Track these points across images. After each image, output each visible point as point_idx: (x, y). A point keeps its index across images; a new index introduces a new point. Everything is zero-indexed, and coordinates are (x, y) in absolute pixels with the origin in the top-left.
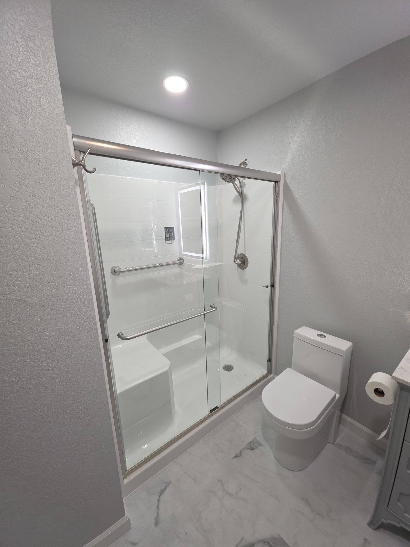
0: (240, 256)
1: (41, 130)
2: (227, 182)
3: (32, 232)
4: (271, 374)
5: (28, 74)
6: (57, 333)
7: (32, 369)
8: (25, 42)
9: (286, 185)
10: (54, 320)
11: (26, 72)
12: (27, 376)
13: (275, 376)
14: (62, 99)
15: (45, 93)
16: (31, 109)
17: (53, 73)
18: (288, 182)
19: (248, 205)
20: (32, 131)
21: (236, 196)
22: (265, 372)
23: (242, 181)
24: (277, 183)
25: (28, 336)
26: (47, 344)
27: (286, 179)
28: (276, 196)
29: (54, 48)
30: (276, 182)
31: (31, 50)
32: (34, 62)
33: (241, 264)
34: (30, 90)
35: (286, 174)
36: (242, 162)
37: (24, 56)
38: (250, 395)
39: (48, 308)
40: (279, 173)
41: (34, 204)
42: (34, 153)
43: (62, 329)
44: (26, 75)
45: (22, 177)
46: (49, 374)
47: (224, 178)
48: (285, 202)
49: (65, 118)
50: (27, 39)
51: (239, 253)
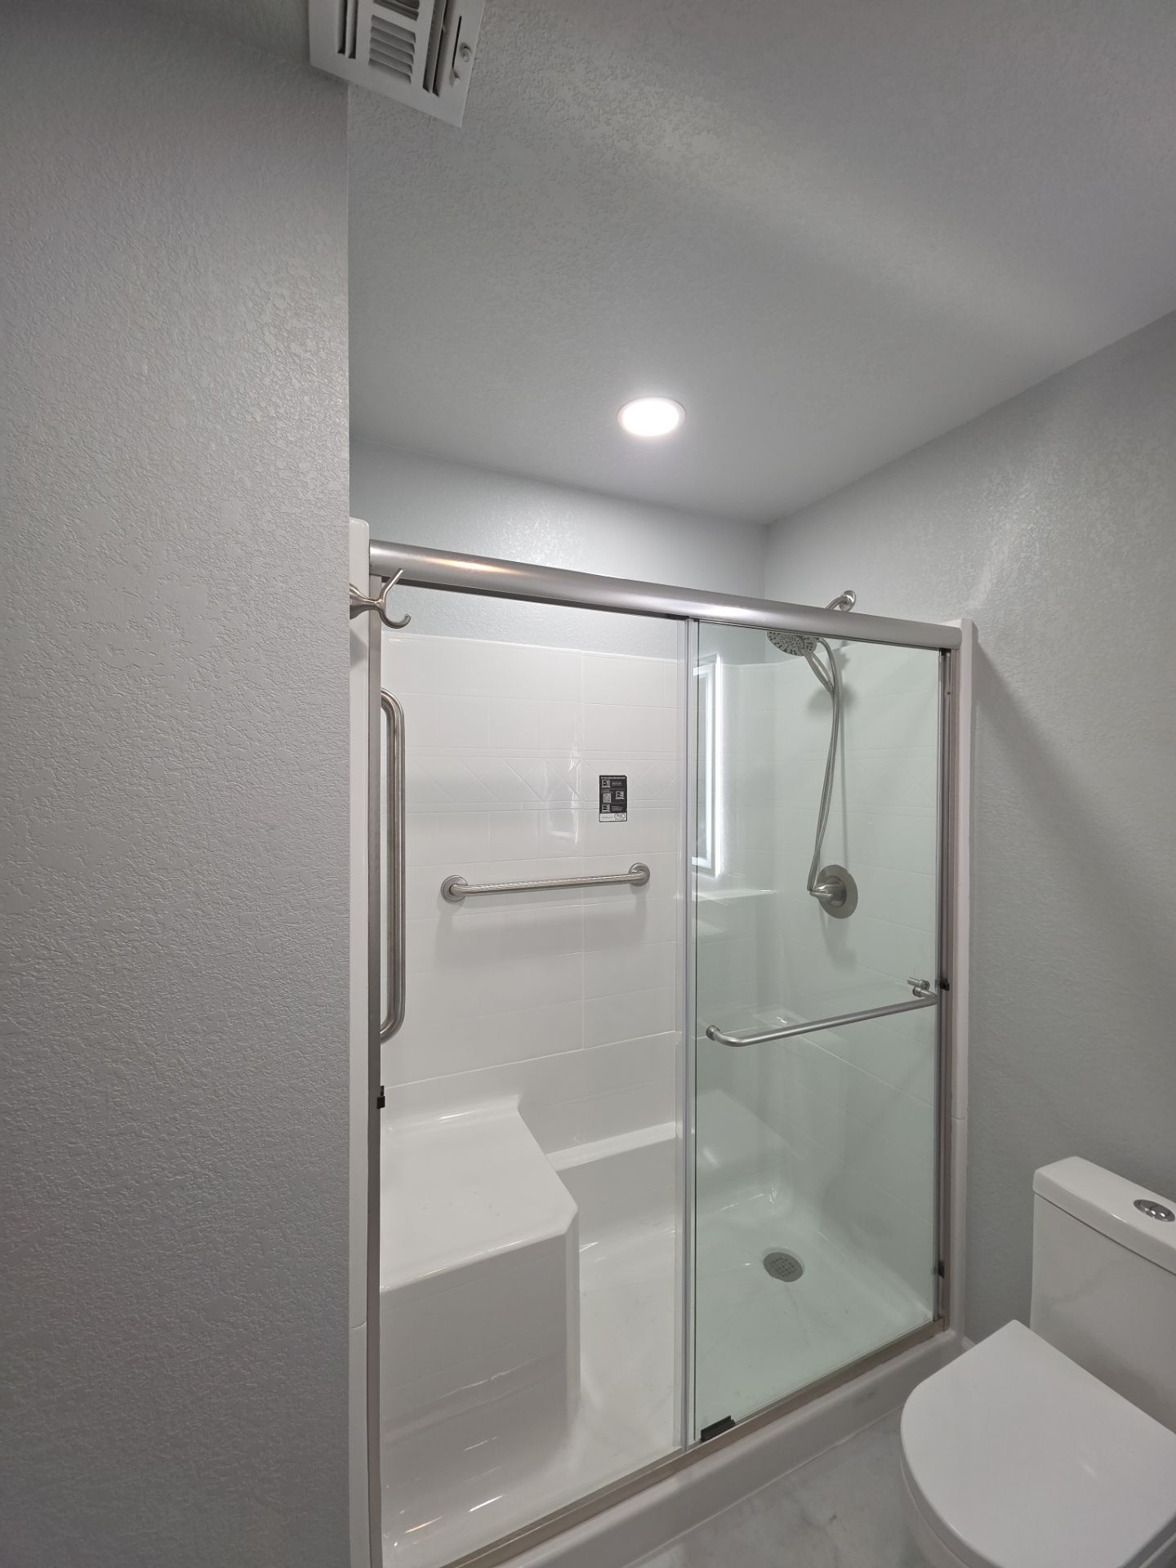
0: (828, 874)
1: (289, 529)
2: (791, 653)
3: (225, 770)
4: (948, 1325)
5: (282, 411)
6: (237, 1062)
7: (152, 1163)
8: (283, 344)
9: (980, 659)
10: (237, 1019)
11: (277, 406)
12: (133, 1182)
13: (965, 1341)
14: (348, 459)
15: (310, 449)
16: (274, 484)
17: (336, 406)
18: (989, 649)
19: (853, 719)
20: (270, 532)
21: (820, 693)
22: (922, 1312)
23: (838, 649)
24: (948, 655)
25: (161, 1059)
26: (204, 1090)
27: (980, 641)
28: (949, 693)
29: (347, 354)
30: (944, 651)
31: (294, 362)
32: (297, 385)
33: (832, 899)
34: (281, 444)
35: (978, 627)
36: (838, 599)
37: (278, 373)
38: (859, 1399)
39: (227, 983)
40: (955, 623)
41: (242, 701)
42: (265, 581)
43: (251, 1048)
44: (277, 412)
45: (225, 636)
46: (193, 1188)
47: (781, 643)
48: (978, 709)
49: (348, 501)
50: (288, 337)
51: (827, 861)
